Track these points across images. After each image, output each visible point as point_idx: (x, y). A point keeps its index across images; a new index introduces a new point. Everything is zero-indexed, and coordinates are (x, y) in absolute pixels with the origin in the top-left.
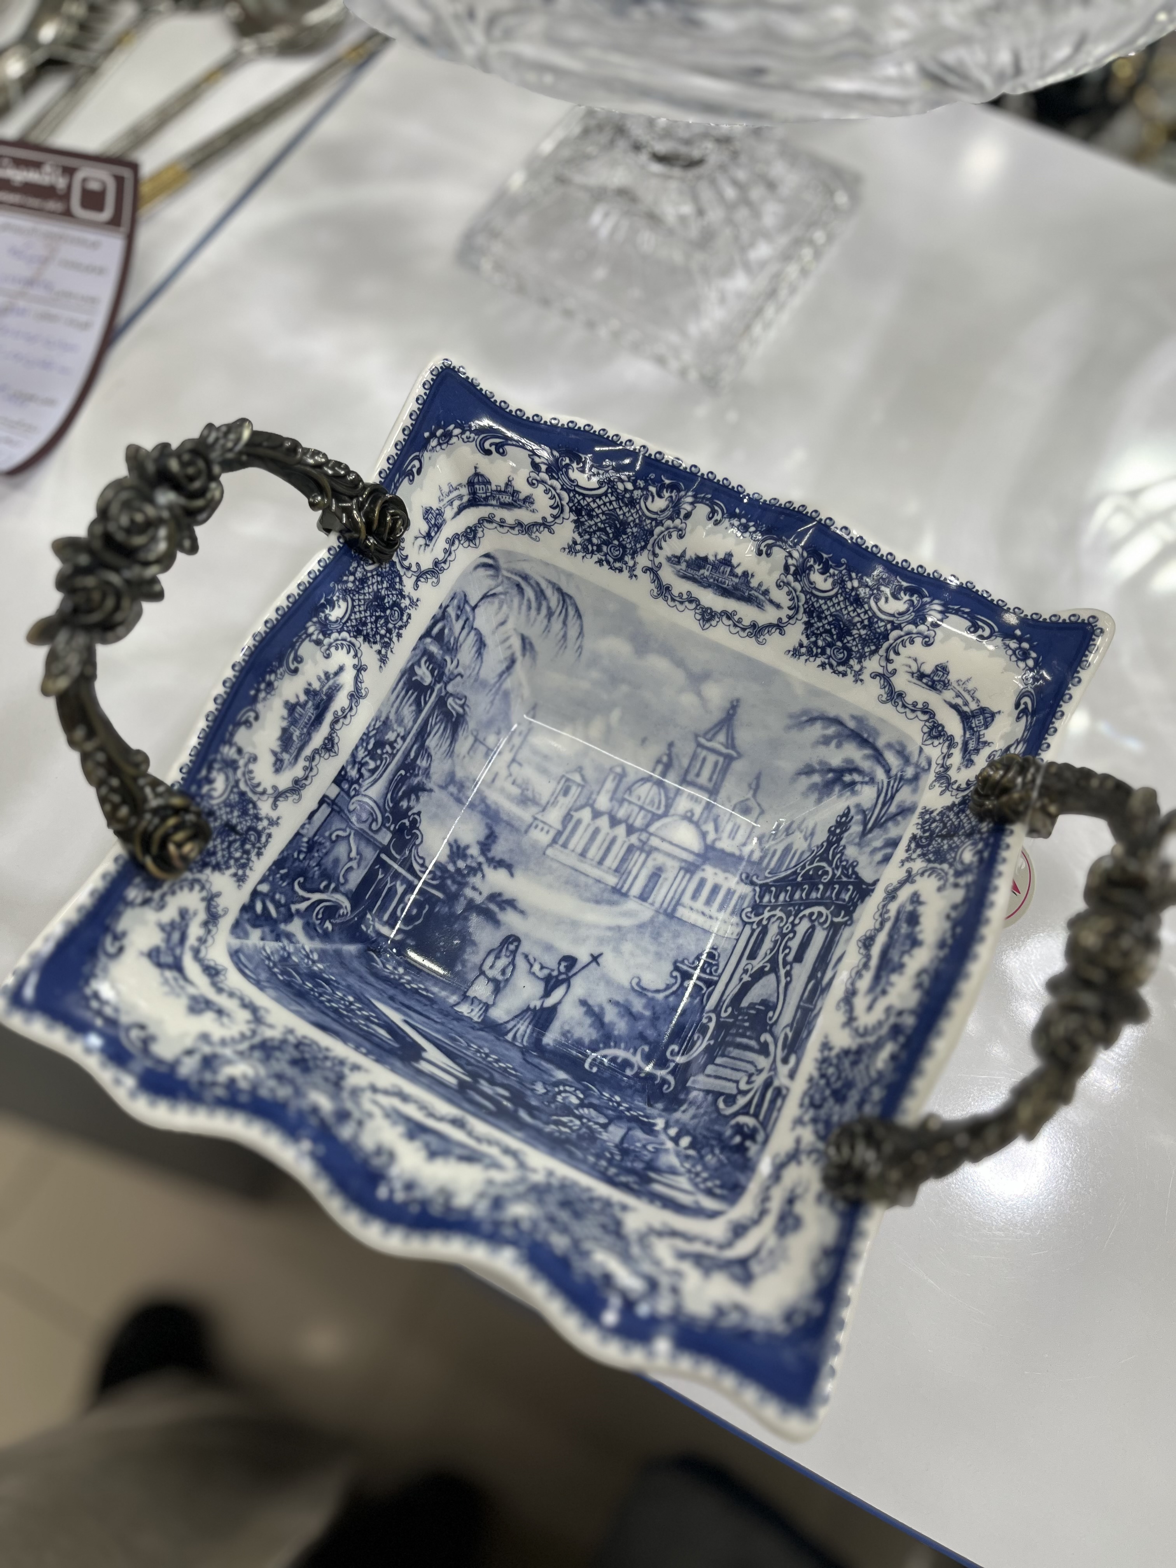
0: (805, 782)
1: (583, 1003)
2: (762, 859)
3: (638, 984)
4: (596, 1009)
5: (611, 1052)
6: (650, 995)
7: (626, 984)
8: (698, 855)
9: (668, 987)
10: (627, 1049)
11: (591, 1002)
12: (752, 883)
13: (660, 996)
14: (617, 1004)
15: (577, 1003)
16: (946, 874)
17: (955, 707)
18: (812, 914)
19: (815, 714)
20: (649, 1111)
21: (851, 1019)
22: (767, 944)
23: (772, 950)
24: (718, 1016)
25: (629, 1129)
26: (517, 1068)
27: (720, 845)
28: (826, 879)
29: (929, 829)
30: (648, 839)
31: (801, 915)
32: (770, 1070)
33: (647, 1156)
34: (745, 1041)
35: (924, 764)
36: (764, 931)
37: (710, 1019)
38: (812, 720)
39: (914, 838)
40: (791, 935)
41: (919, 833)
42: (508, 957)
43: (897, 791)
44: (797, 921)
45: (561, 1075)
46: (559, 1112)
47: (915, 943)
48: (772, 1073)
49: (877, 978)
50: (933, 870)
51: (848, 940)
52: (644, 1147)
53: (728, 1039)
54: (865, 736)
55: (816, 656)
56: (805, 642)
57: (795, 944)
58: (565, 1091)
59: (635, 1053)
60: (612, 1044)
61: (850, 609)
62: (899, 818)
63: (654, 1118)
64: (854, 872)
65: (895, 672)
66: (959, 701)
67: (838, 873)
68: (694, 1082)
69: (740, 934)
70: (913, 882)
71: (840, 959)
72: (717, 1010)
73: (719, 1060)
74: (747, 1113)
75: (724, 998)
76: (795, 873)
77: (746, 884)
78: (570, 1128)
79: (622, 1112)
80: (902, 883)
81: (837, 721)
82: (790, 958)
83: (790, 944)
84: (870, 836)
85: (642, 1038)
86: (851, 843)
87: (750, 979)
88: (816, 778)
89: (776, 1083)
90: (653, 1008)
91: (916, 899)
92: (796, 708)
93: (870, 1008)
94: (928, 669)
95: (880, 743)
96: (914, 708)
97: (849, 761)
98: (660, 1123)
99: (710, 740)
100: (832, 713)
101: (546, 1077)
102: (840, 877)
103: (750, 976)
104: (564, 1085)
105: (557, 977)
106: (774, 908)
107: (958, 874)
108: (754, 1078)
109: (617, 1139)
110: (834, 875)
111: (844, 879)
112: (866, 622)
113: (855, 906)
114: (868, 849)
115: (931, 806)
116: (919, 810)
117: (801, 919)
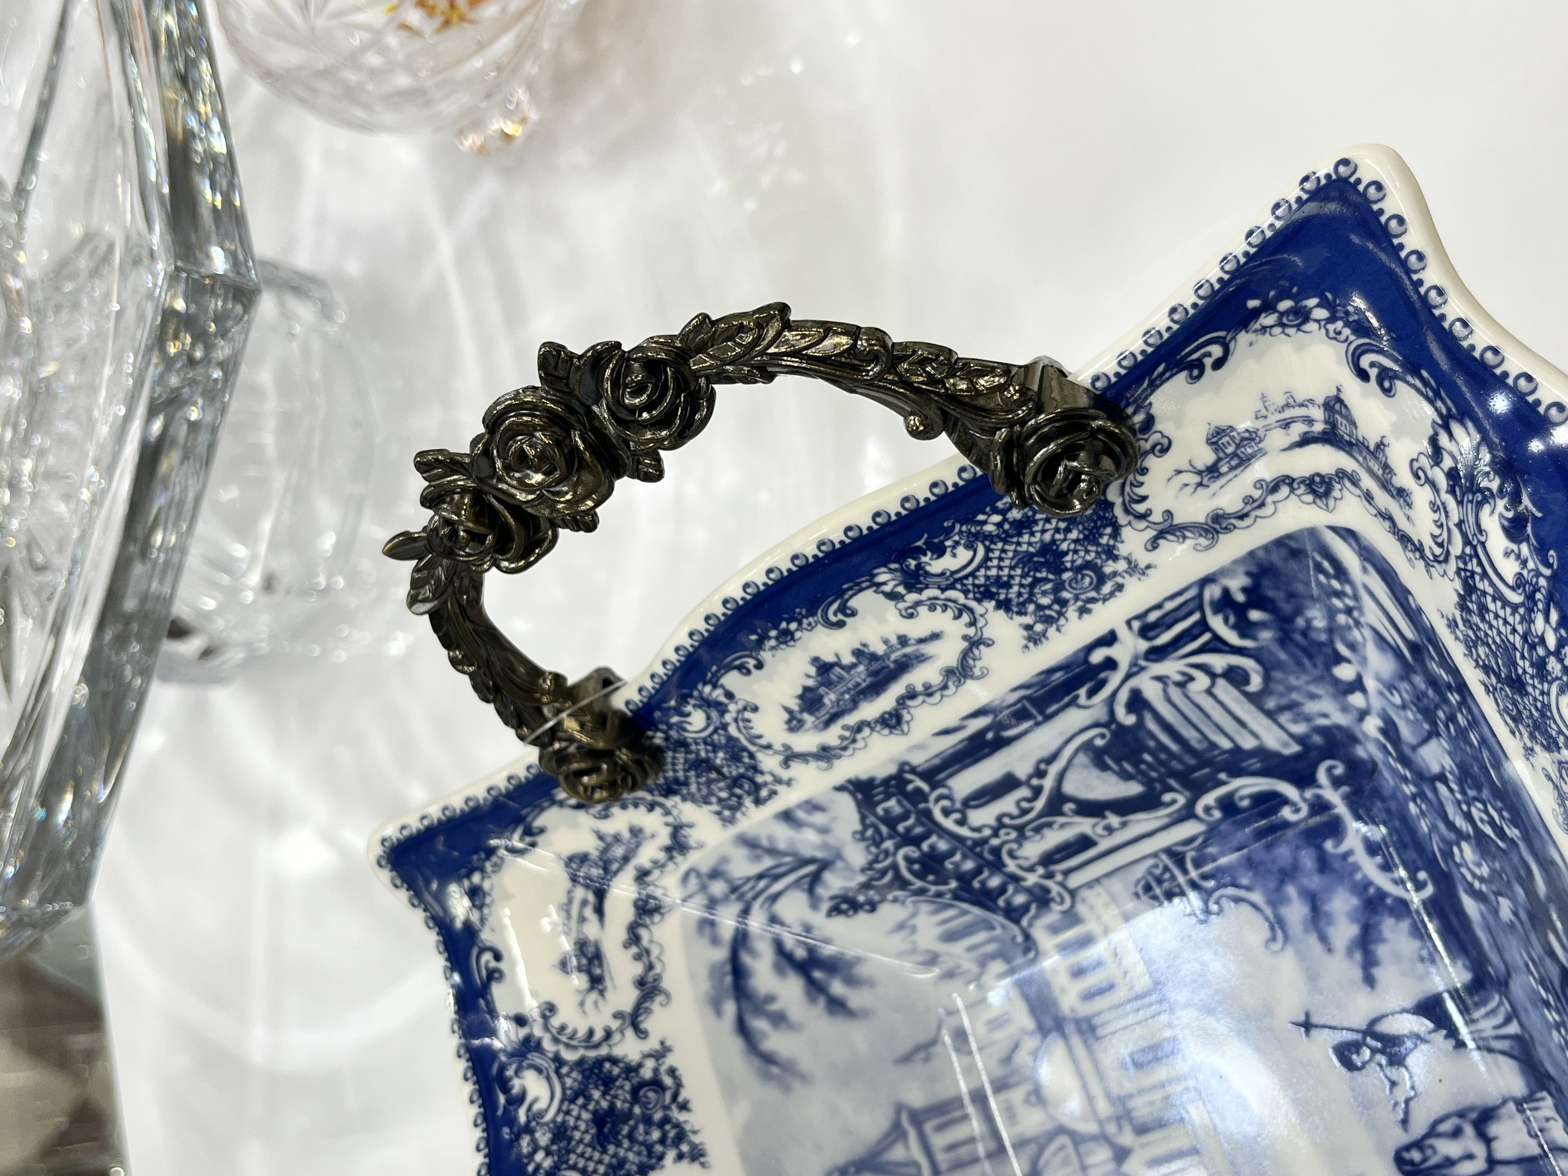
0: (855, 998)
1: (1370, 981)
2: (993, 957)
3: (1274, 939)
4: (1358, 956)
5: (1382, 881)
6: (1268, 911)
7: (1290, 953)
8: (1064, 1036)
9: (1237, 900)
10: (1356, 868)
11: (1357, 973)
12: (1027, 937)
13: (1257, 897)
14: (1323, 939)
15: (1379, 987)
16: (736, 720)
17: (599, 911)
18: (962, 822)
19: (756, 1061)
20: (1379, 756)
21: (975, 643)
22: (1053, 838)
23: (1049, 825)
24: (1190, 805)
25: (1414, 748)
26: (1524, 969)
27: (1028, 1023)
28: (910, 851)
29: (732, 794)
30: (1109, 1119)
31: (975, 835)
32: (1142, 669)
33: (1404, 686)
34: (1165, 739)
35: (693, 881)
36: (1048, 859)
37: (1208, 809)
38: (768, 1059)
39: (758, 802)
40: (1006, 820)
41: (748, 802)
42: (1432, 1147)
43: (748, 879)
44: (987, 832)
45: (1470, 905)
46: (1493, 848)
47: (824, 668)
48: (1142, 663)
49: (903, 666)
50: (753, 739)
51: (920, 747)
52: (1404, 707)
53: (1192, 762)
54: (729, 979)
55: (677, 1125)
56: (671, 1155)
57: (1007, 804)
58: (1474, 875)
59: (1350, 853)
60: (1372, 890)
61: (577, 1135)
62: (765, 843)
63: (1377, 741)
64: (865, 827)
65: (618, 1015)
66: (589, 912)
67: (889, 844)
68: (1286, 745)
69: (1090, 885)
70: (787, 747)
71: (946, 732)
72: (1187, 814)
73: (1226, 744)
74: (1216, 637)
75: (1165, 821)
76: (956, 897)
77: (1035, 943)
78: (1486, 812)
79: (1416, 785)
80: (803, 757)
81: (743, 1029)
82: (1024, 792)
83: (1015, 811)
84: (819, 855)
85: (1324, 863)
86: (849, 868)
87: (1108, 813)
88: (837, 987)
89: (1143, 645)
90: (1279, 889)
91: (794, 723)
92: (770, 1093)
93: (935, 636)
94: (579, 981)
95: (721, 954)
96: (643, 955)
97: (779, 970)
98: (1372, 726)
99: (916, 1165)
100: (736, 1044)
101: (1491, 919)
102: (890, 837)
103: (1104, 817)
104: (1471, 886)
105: (1382, 1052)
106: (1015, 879)
107: (722, 709)
108: (1179, 678)
109: (1433, 744)
110: (898, 847)
111: (884, 830)
112: (580, 1101)
113: (886, 782)
114: (830, 839)
115: (716, 822)
116: (733, 831)
117: (978, 830)
